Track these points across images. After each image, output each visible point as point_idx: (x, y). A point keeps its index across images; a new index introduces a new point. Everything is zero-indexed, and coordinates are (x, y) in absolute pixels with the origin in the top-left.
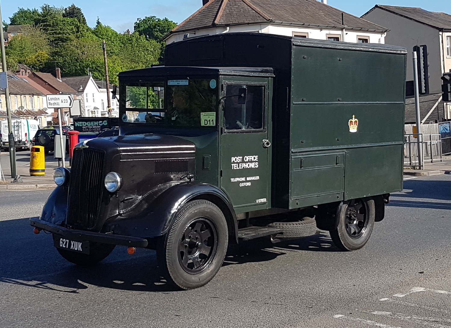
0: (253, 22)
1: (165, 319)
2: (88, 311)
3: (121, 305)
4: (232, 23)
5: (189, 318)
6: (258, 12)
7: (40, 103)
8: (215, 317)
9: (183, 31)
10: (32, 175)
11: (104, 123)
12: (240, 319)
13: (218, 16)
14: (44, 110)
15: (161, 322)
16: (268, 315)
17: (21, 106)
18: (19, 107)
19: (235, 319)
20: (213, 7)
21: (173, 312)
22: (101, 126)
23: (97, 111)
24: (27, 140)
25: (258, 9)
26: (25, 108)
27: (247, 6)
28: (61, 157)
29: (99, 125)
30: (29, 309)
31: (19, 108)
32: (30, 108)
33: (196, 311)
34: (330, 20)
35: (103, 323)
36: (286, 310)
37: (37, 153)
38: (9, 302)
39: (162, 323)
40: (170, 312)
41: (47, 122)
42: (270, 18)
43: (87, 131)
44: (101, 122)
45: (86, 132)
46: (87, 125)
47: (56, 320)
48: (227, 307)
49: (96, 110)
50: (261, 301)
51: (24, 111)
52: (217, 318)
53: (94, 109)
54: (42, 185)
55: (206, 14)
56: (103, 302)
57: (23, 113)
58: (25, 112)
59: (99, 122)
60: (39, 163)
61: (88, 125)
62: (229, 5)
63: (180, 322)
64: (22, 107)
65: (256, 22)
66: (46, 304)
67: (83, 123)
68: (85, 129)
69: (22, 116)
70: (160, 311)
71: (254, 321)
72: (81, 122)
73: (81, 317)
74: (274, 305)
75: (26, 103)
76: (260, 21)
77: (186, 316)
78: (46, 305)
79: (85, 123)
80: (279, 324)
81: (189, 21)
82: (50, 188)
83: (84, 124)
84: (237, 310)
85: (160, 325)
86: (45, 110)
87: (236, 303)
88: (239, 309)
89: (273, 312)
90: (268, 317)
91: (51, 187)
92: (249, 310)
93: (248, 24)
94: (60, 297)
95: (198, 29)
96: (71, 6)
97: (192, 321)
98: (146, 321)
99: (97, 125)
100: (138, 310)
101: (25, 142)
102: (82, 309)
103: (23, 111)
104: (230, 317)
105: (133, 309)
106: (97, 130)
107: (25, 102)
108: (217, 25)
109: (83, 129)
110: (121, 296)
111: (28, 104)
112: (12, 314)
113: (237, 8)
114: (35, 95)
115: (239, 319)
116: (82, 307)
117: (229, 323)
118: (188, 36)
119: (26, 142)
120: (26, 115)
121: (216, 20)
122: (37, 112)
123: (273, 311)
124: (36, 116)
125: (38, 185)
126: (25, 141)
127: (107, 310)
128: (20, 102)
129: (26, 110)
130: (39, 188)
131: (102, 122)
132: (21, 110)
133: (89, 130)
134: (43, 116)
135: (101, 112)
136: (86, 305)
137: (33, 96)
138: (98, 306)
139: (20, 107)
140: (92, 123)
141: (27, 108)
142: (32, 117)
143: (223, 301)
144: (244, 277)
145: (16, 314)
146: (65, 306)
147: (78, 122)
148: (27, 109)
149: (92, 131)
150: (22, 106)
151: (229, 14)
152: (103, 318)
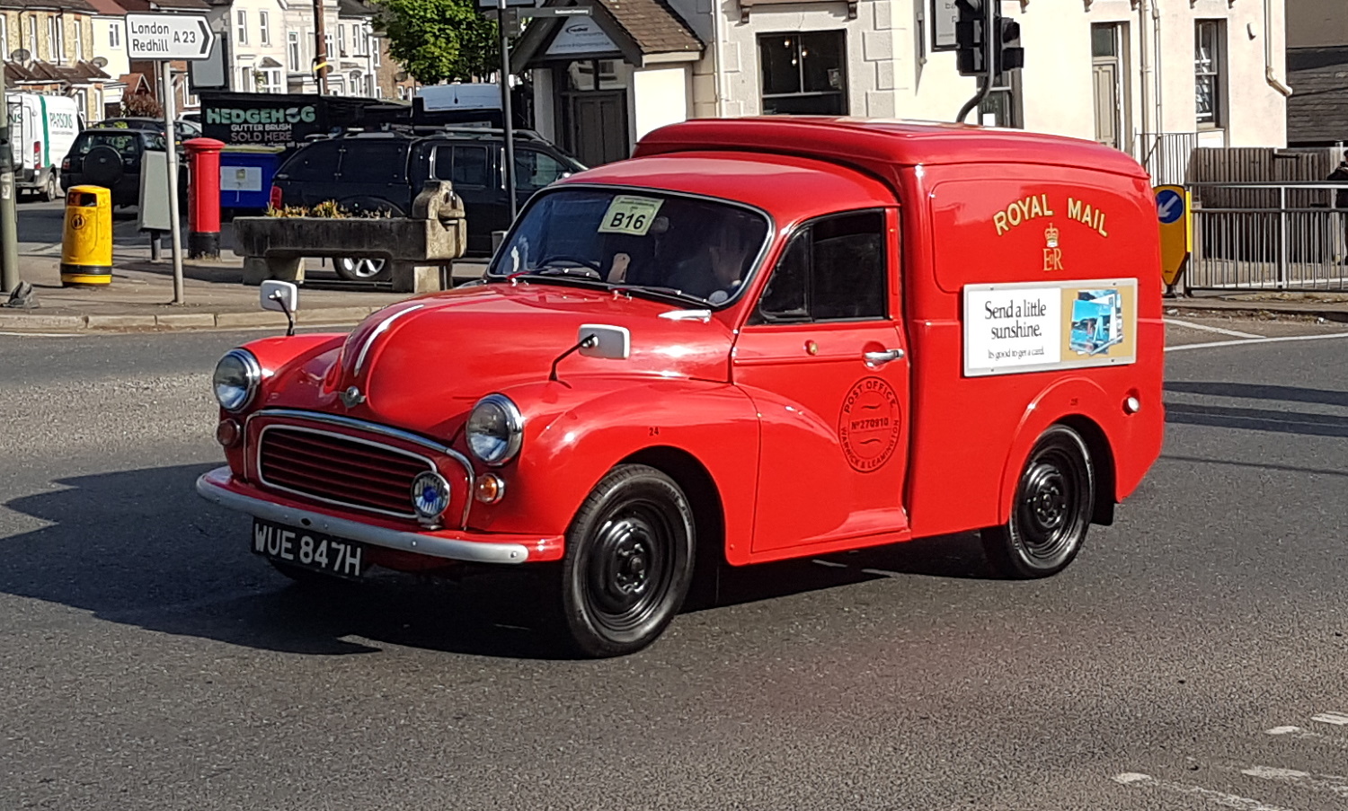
1: (557, 763)
2: (304, 728)
3: (410, 714)
5: (636, 763)
7: (84, 42)
8: (720, 762)
10: (66, 285)
11: (303, 116)
12: (804, 773)
14: (97, 65)
15: (543, 774)
16: (895, 767)
17: (18, 47)
18: (10, 52)
19: (786, 773)
21: (581, 741)
22: (293, 124)
23: (275, 73)
24: (39, 164)
26: (33, 57)
28: (169, 228)
29: (286, 122)
30: (115, 713)
31: (12, 57)
32: (51, 59)
33: (658, 742)
35: (356, 767)
36: (955, 752)
37: (89, 212)
38: (47, 691)
39: (546, 775)
40: (571, 742)
41: (106, 105)
43: (247, 142)
44: (294, 110)
45: (241, 143)
46: (246, 122)
47: (203, 754)
48: (756, 734)
49: (270, 71)
50: (870, 719)
51: (30, 65)
52: (727, 767)
53: (263, 66)
54: (103, 320)
56: (349, 701)
57: (26, 72)
58: (31, 70)
59: (288, 112)
60: (91, 245)
61: (249, 119)
63: (607, 774)
64: (23, 54)
66: (169, 701)
67: (234, 112)
68: (238, 132)
69: (22, 82)
70: (537, 738)
71: (850, 782)
72: (228, 111)
73: (284, 745)
74: (913, 734)
75: (37, 39)
77: (624, 759)
78: (168, 704)
79: (241, 113)
80: (932, 796)
82: (131, 327)
83: (238, 116)
84: (792, 746)
85: (541, 782)
86: (101, 66)
87: (787, 724)
88: (799, 743)
89: (913, 756)
90: (897, 772)
91: (134, 325)
92: (830, 747)
94: (209, 679)
97: (647, 772)
98: (496, 768)
99: (281, 120)
100: (467, 733)
101: (33, 171)
102: (283, 721)
103: (26, 66)
104: (769, 765)
105: (450, 727)
106: (282, 138)
107: (33, 35)
109: (233, 135)
110: (409, 684)
111: (44, 43)
112: (61, 727)
114: (69, 11)
115: (801, 775)
116: (284, 714)
117: (768, 785)
119: (37, 173)
120: (35, 79)
122: (70, 71)
123: (910, 754)
124: (68, 84)
125: (91, 319)
126: (32, 167)
127: (367, 728)
128: (17, 34)
129: (35, 62)
130: (96, 328)
131: (299, 113)
132: (20, 63)
133: (252, 137)
134: (93, 85)
135: (289, 77)
136: (295, 709)
137: (60, 16)
138: (336, 714)
139: (16, 51)
140: (264, 114)
141: (38, 56)
142: (54, 86)
143: (742, 714)
144: (810, 642)
145: (76, 730)
146: (229, 710)
147: (217, 110)
148: (38, 60)
149: (262, 142)
150: (21, 50)
152: (356, 752)
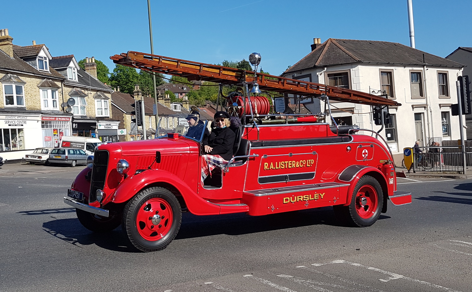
0: (345, 63)
4: (329, 64)
6: (351, 56)
9: (292, 72)
13: (318, 60)
20: (316, 54)
25: (350, 54)
27: (342, 51)
34: (414, 60)
42: (359, 60)
55: (310, 59)
62: (328, 52)
65: (348, 62)
76: (351, 62)
81: (298, 64)
93: (342, 64)
95: (303, 70)
96: (242, 61)
108: (317, 66)
113: (334, 54)
118: (295, 76)
121: (317, 62)
151: (327, 58)
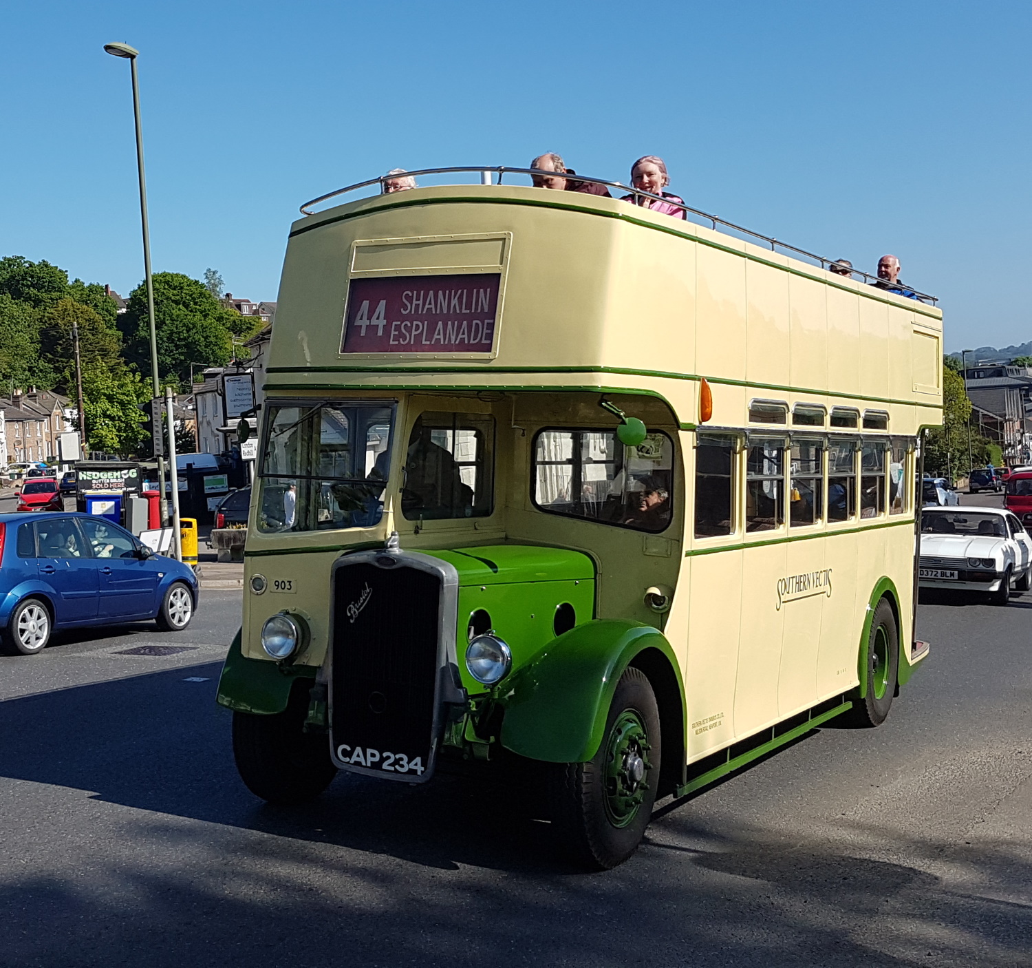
11: (130, 475)
22: (125, 479)
29: (121, 478)
43: (101, 489)
44: (126, 471)
45: (97, 489)
46: (100, 478)
59: (123, 472)
61: (102, 477)
67: (94, 473)
68: (96, 484)
72: (91, 473)
79: (98, 473)
83: (96, 475)
99: (119, 477)
106: (119, 486)
109: (93, 485)
131: (128, 472)
133: (103, 486)
140: (110, 474)
147: (85, 472)
149: (109, 488)
